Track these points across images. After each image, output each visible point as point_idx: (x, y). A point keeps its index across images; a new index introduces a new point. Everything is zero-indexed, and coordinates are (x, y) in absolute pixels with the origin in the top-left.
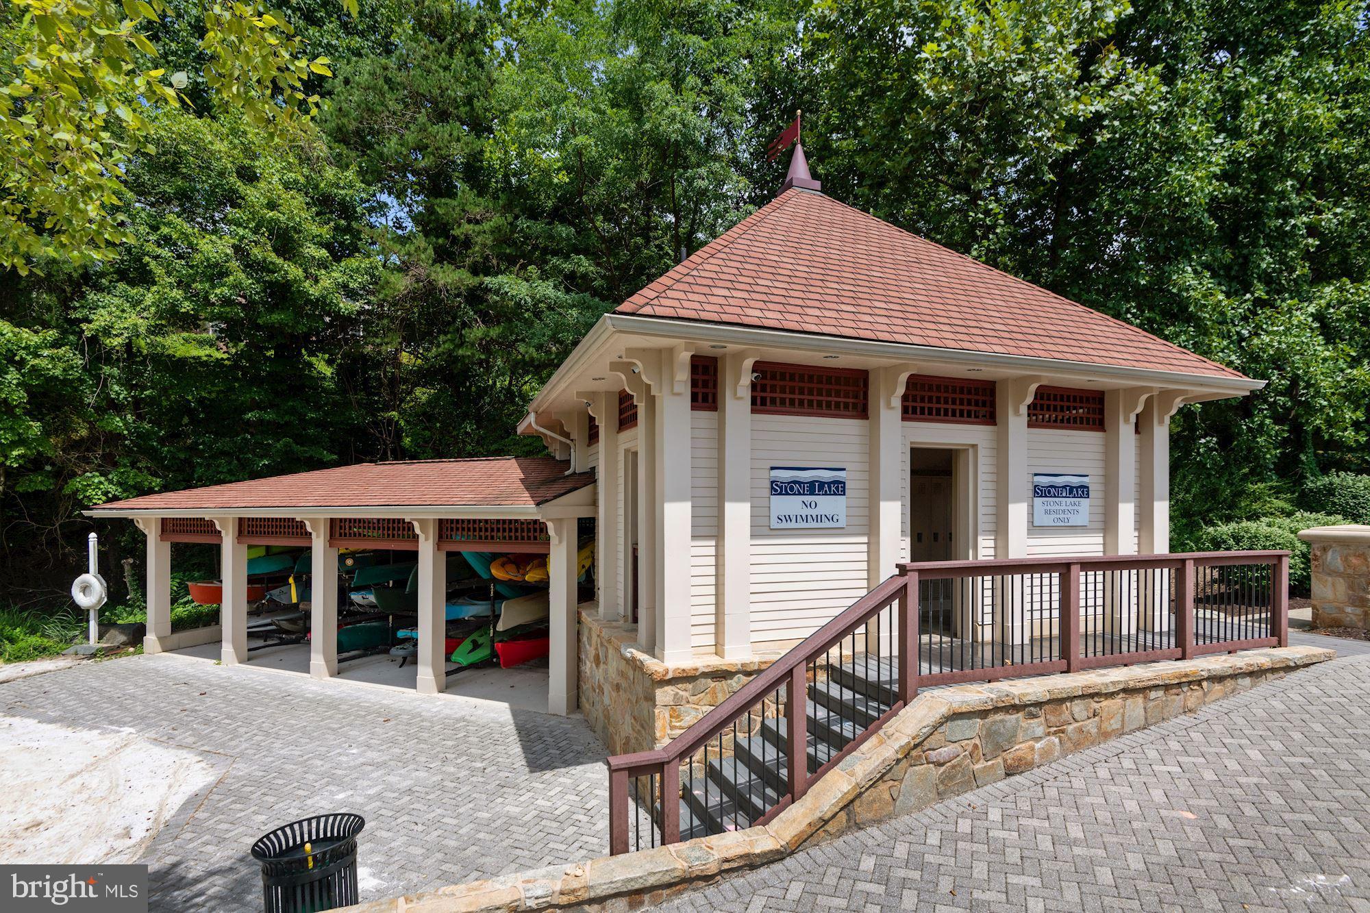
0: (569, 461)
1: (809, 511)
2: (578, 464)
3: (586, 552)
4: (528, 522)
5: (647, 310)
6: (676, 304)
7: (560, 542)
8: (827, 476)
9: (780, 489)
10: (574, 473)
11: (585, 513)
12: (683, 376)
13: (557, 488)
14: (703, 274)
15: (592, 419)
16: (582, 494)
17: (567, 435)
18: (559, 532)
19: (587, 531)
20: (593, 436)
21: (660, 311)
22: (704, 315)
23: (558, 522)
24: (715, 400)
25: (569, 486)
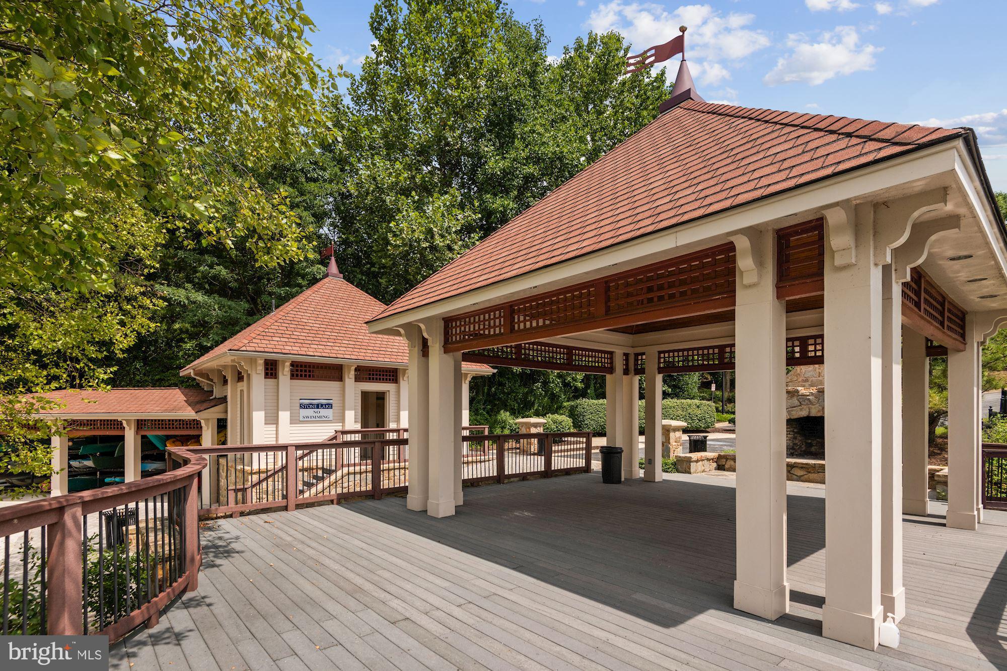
0: (212, 391)
1: (316, 415)
2: (217, 393)
3: (222, 434)
4: (190, 421)
5: (244, 348)
6: (256, 345)
7: (208, 429)
8: (324, 402)
9: (303, 406)
10: (215, 398)
11: (221, 416)
12: (261, 368)
13: (205, 405)
14: (270, 331)
15: (225, 377)
16: (219, 408)
17: (212, 380)
18: (207, 425)
19: (222, 425)
20: (225, 382)
21: (249, 349)
22: (266, 350)
23: (207, 420)
24: (276, 375)
25: (212, 404)
